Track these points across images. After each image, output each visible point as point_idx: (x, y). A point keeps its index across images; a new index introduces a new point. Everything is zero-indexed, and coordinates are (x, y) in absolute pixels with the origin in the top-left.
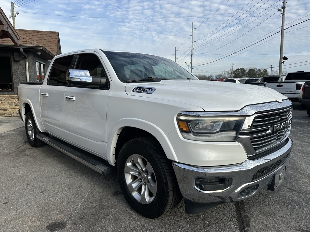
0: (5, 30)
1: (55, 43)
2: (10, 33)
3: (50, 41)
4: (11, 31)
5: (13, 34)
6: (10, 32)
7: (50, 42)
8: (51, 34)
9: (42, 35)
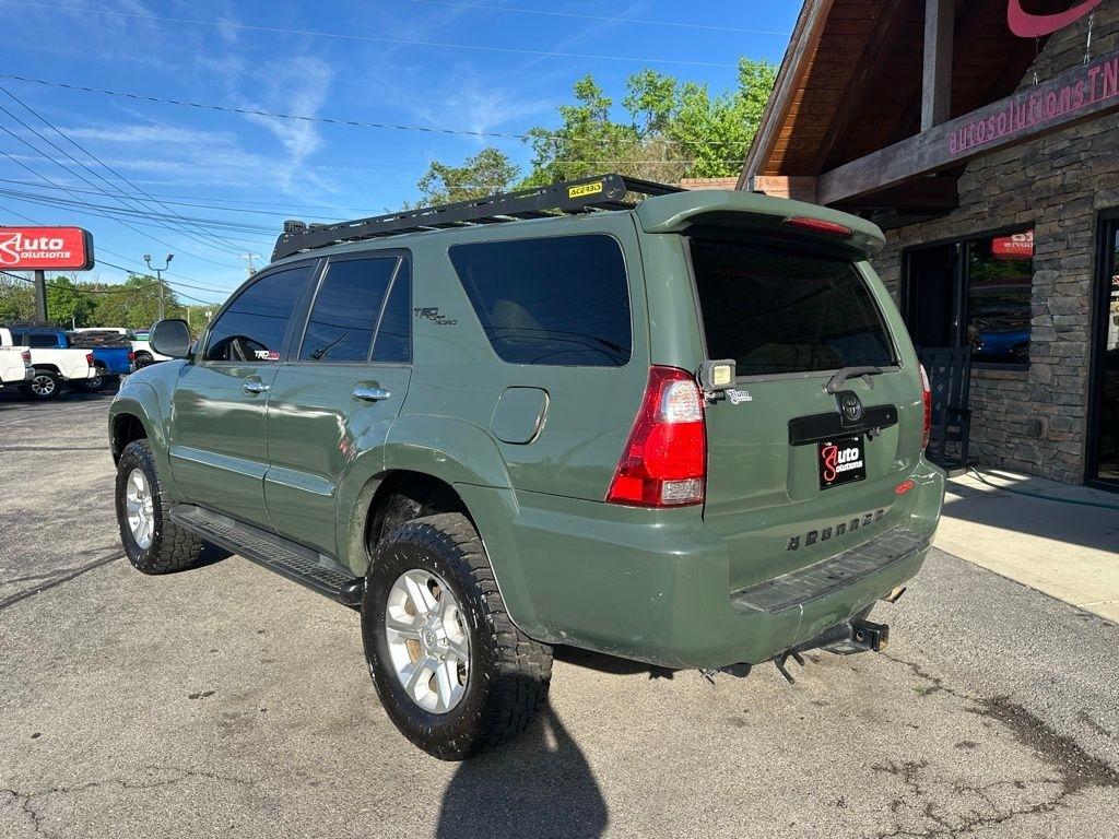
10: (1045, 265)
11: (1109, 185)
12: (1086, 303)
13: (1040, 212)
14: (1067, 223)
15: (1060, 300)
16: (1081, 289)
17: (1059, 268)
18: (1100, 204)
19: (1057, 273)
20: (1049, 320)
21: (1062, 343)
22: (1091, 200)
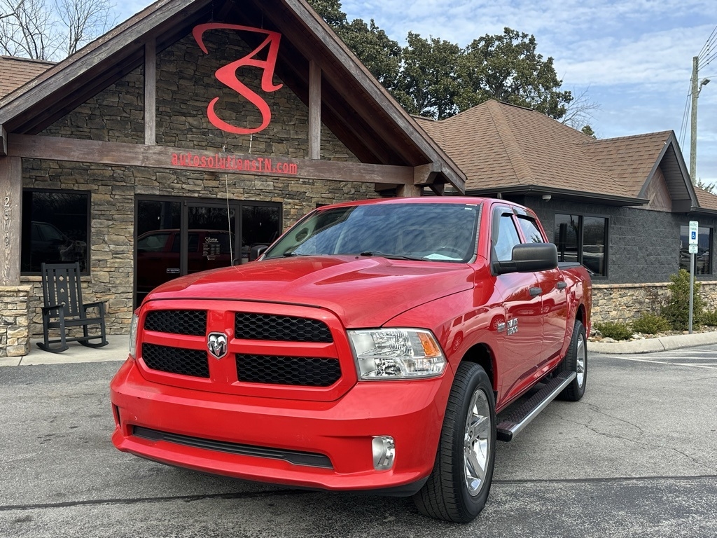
0: (435, 170)
1: (652, 161)
2: (446, 173)
3: (641, 158)
4: (448, 171)
5: (453, 174)
6: (446, 171)
7: (639, 162)
8: (652, 140)
9: (628, 147)
10: (101, 217)
11: (145, 184)
12: (132, 240)
13: (96, 187)
14: (116, 197)
15: (115, 238)
16: (129, 232)
17: (113, 219)
18: (139, 192)
19: (111, 223)
20: (107, 247)
21: (118, 260)
22: (133, 188)
